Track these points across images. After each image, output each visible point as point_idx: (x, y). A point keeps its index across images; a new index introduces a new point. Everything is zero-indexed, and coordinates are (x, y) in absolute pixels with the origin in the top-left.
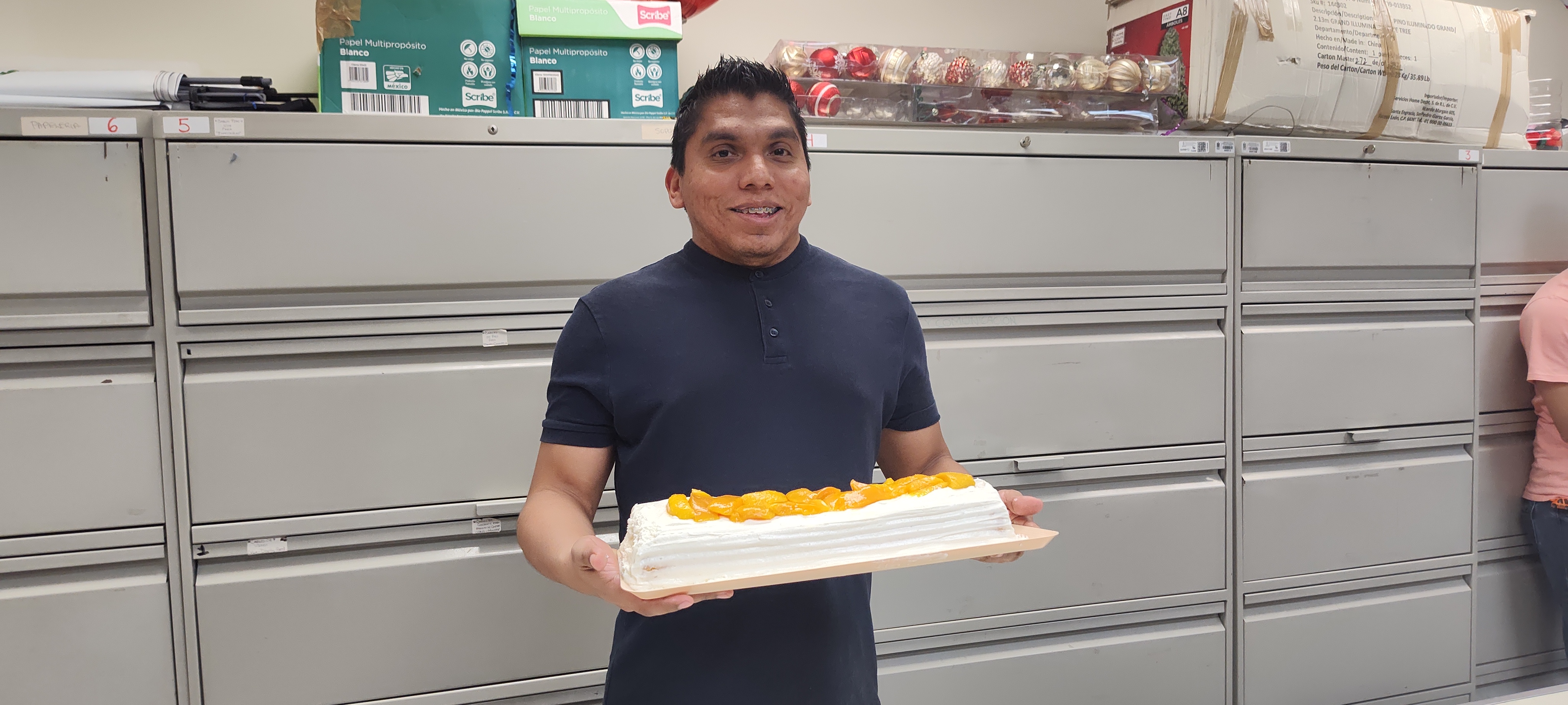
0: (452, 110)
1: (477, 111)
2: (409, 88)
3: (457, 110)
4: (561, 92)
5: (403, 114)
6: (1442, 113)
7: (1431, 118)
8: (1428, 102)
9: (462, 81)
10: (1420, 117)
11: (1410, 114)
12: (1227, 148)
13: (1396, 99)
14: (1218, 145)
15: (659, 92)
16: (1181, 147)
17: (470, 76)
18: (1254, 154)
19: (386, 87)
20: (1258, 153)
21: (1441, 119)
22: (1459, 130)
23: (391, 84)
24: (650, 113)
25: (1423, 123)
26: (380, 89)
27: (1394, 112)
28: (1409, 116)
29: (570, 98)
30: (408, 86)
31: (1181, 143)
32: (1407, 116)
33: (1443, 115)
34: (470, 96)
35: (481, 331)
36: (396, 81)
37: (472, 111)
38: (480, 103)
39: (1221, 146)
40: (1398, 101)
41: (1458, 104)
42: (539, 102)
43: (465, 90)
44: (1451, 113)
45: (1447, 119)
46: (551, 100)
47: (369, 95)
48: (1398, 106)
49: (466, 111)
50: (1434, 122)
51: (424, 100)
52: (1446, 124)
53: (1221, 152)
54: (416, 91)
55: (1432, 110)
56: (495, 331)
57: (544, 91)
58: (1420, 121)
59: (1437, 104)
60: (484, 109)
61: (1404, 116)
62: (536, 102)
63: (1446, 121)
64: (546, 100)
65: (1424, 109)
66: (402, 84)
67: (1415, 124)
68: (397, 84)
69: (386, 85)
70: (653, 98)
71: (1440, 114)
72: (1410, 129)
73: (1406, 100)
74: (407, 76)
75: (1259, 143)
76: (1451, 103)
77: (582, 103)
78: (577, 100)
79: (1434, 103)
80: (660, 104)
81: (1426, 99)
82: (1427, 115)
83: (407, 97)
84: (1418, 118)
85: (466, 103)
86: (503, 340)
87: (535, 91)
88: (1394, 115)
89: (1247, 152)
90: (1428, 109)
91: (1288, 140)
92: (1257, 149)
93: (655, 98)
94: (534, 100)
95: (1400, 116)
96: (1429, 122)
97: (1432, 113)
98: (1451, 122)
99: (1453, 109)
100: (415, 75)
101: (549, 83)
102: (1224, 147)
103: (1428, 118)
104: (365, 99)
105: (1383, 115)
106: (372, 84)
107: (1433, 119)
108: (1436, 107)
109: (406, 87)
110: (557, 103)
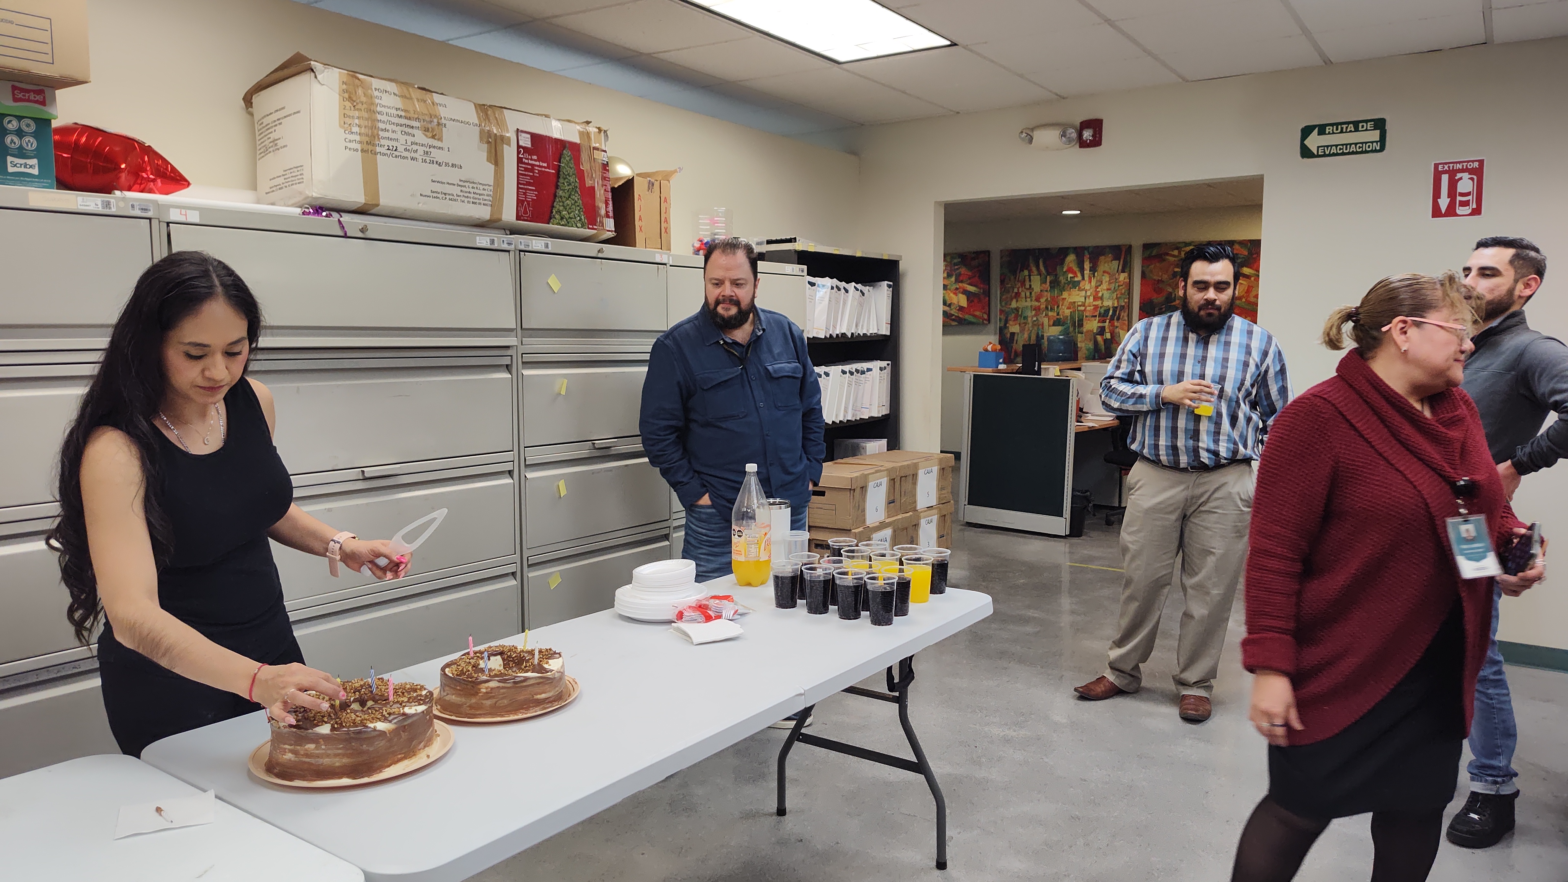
12: (509, 244)
15: (34, 161)
16: (478, 241)
18: (527, 249)
24: (26, 179)
31: (478, 238)
70: (28, 166)
80: (35, 171)
89: (522, 247)
91: (549, 241)
93: (31, 167)
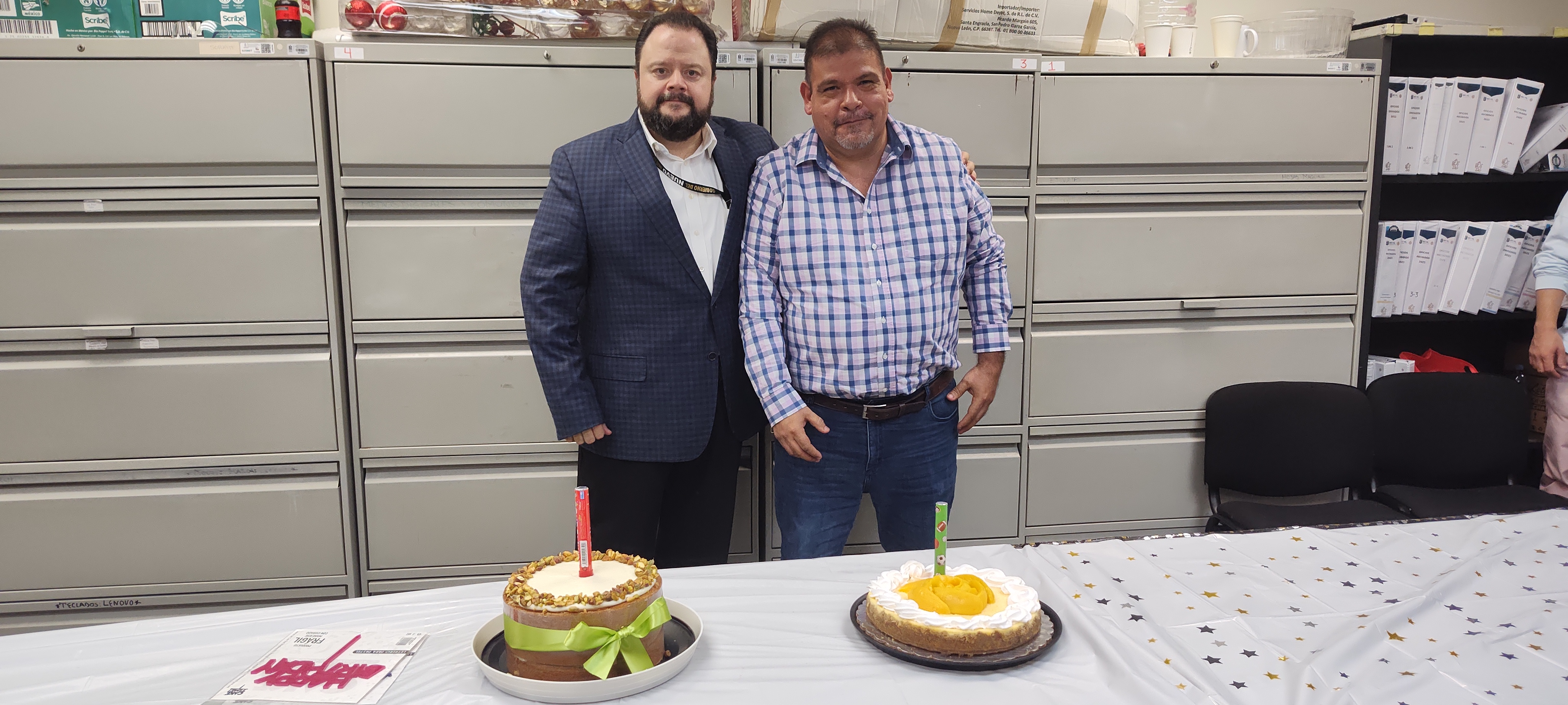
0: (76, 31)
1: (95, 31)
2: (41, 15)
3: (80, 31)
4: (162, 15)
5: (38, 34)
6: (1021, 23)
7: (1010, 28)
8: (1002, 13)
9: (81, 9)
10: (998, 27)
11: (983, 24)
12: (748, 59)
13: (965, 11)
14: (739, 57)
15: (243, 14)
17: (86, 4)
18: (782, 64)
19: (24, 14)
20: (787, 64)
21: (1021, 28)
22: (1045, 38)
23: (28, 12)
24: (236, 31)
25: (1002, 32)
26: (20, 16)
27: (964, 23)
28: (985, 26)
29: (173, 20)
30: (41, 13)
32: (981, 27)
33: (1023, 24)
34: (89, 20)
35: (82, 201)
36: (31, 9)
37: (92, 31)
38: (96, 25)
39: (743, 58)
40: (967, 13)
41: (1041, 14)
42: (146, 23)
43: (84, 15)
44: (1031, 22)
45: (1028, 28)
46: (155, 22)
47: (12, 21)
48: (967, 17)
49: (86, 31)
50: (1015, 32)
51: (54, 24)
52: (1026, 33)
53: (742, 63)
54: (47, 17)
55: (1009, 20)
56: (93, 201)
57: (149, 15)
58: (999, 30)
59: (1014, 14)
60: (101, 30)
61: (977, 26)
62: (143, 23)
63: (1026, 30)
64: (151, 21)
65: (999, 19)
66: (36, 12)
67: (992, 34)
68: (32, 12)
69: (23, 12)
70: (238, 19)
71: (1019, 24)
72: (988, 38)
73: (976, 11)
74: (38, 5)
75: (788, 55)
76: (1031, 13)
77: (179, 24)
78: (175, 21)
79: (1010, 13)
80: (244, 23)
81: (1000, 10)
82: (1005, 25)
83: (40, 22)
84: (996, 28)
85: (86, 25)
86: (100, 207)
87: (143, 14)
88: (965, 26)
89: (775, 63)
90: (1004, 20)
92: (785, 60)
93: (240, 19)
94: (141, 22)
95: (972, 26)
96: (1008, 31)
97: (1010, 23)
98: (1033, 31)
99: (1035, 19)
100: (44, 4)
101: (152, 8)
102: (745, 59)
103: (1006, 28)
104: (9, 22)
105: (953, 25)
106: (13, 13)
107: (1012, 28)
108: (1012, 17)
109: (39, 14)
110: (159, 24)
